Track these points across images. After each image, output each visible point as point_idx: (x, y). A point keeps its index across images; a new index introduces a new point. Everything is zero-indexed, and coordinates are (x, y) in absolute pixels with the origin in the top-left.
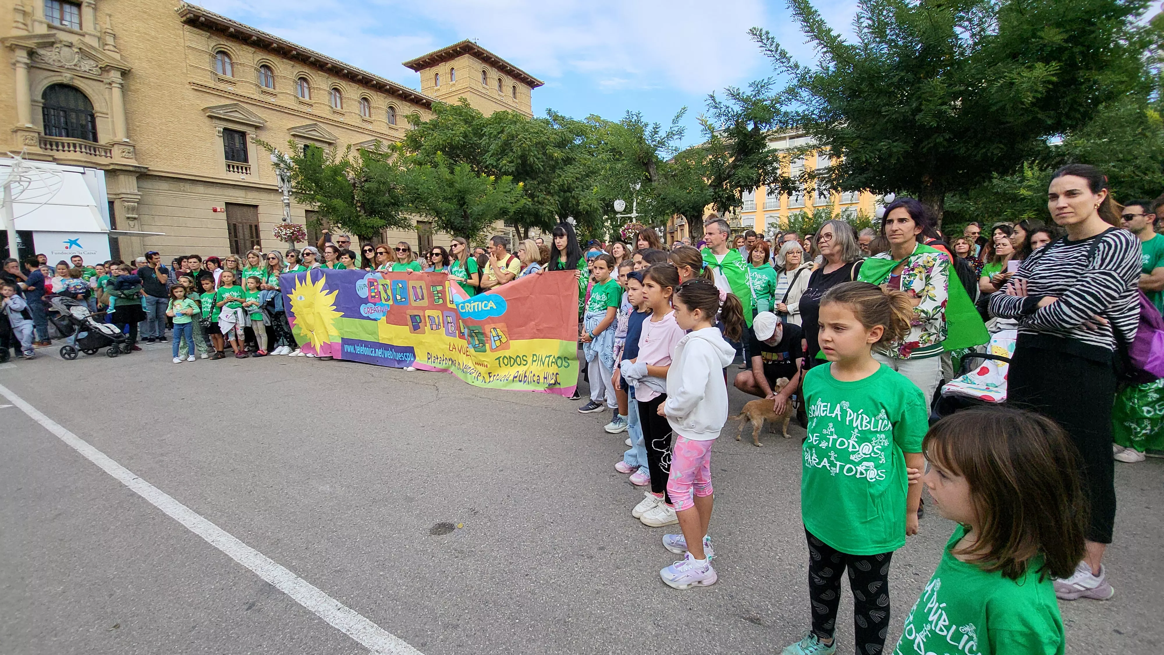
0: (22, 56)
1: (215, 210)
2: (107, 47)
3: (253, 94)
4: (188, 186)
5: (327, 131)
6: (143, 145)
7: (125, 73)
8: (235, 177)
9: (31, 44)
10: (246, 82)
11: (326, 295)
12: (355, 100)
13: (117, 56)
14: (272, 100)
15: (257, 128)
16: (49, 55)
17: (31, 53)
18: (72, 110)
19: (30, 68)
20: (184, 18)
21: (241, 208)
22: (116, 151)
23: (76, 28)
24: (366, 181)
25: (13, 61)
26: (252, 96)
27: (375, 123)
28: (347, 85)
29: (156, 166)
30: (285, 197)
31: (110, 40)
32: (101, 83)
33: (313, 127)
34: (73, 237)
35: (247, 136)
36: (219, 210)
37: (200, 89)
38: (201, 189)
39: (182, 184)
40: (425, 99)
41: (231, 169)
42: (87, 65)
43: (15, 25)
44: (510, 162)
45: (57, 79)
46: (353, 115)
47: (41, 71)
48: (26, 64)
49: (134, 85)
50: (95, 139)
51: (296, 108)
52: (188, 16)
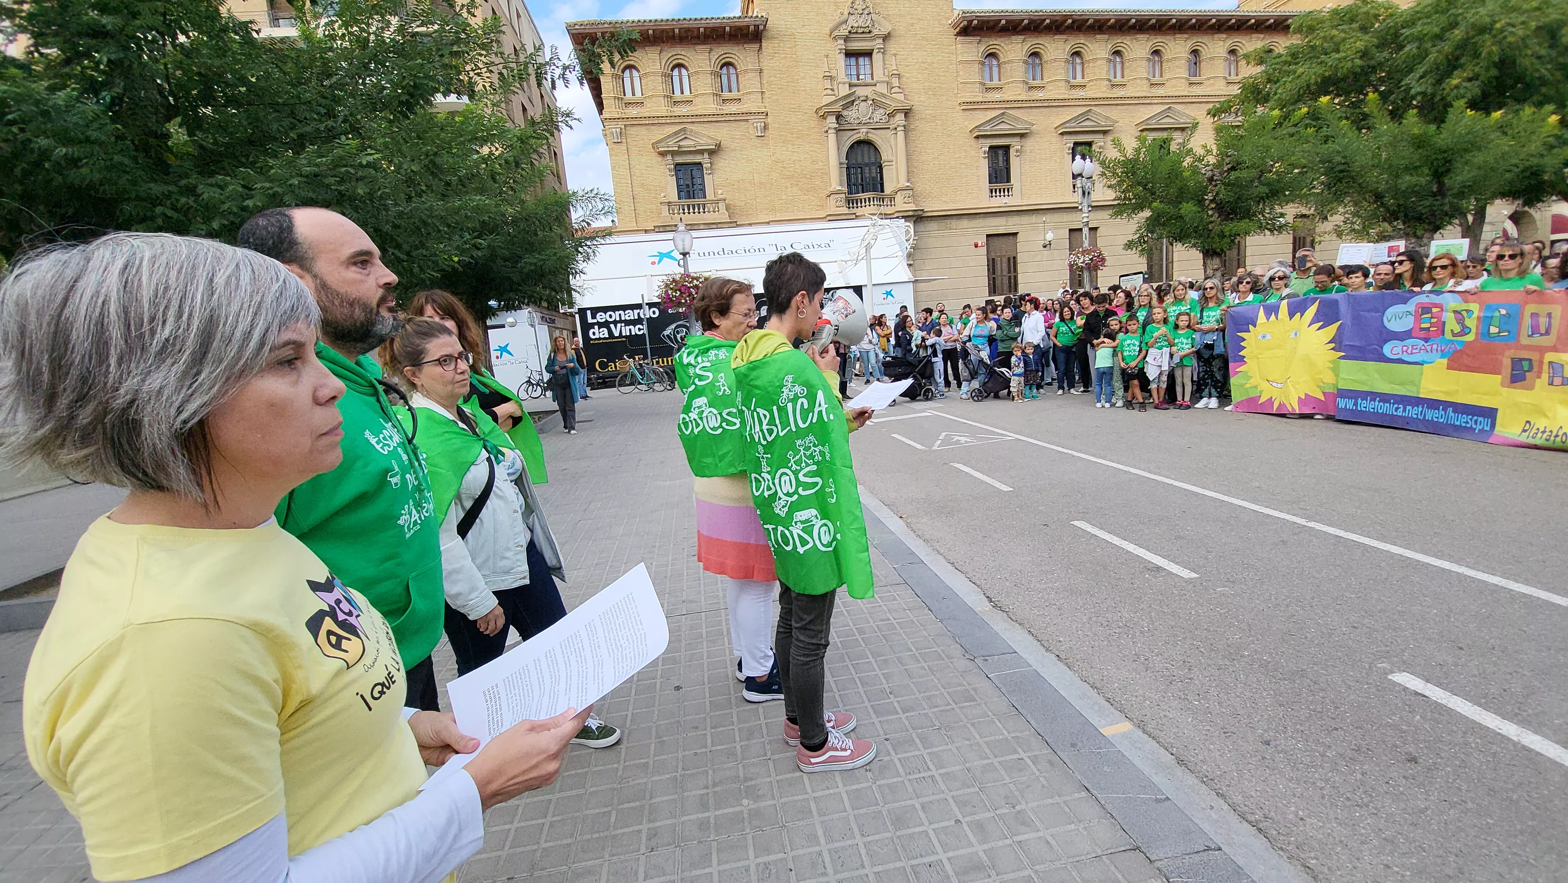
0: (831, 120)
1: (976, 246)
2: (893, 90)
3: (1020, 94)
4: (954, 223)
5: (1103, 116)
6: (919, 188)
7: (907, 113)
8: (999, 202)
9: (837, 108)
10: (1012, 82)
11: (1318, 329)
12: (1142, 59)
13: (901, 97)
14: (1040, 95)
15: (1022, 136)
16: (851, 114)
17: (839, 117)
18: (867, 165)
19: (838, 131)
20: (958, 29)
21: (1001, 238)
22: (899, 198)
23: (869, 80)
24: (1233, 169)
25: (826, 129)
26: (1020, 98)
27: (1168, 84)
28: (1131, 40)
29: (932, 206)
30: (1084, 215)
31: (895, 82)
32: (888, 131)
33: (1085, 116)
34: (888, 288)
35: (1011, 150)
36: (980, 245)
37: (970, 107)
38: (965, 223)
39: (948, 221)
40: (1254, 17)
41: (994, 194)
42: (879, 114)
43: (825, 92)
44: (1470, 80)
45: (856, 137)
46: (1138, 81)
47: (847, 132)
48: (835, 128)
49: (916, 123)
50: (882, 191)
51: (1066, 97)
52: (962, 25)
